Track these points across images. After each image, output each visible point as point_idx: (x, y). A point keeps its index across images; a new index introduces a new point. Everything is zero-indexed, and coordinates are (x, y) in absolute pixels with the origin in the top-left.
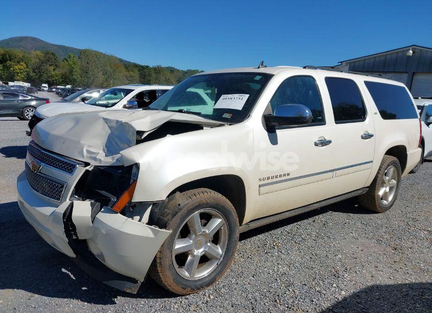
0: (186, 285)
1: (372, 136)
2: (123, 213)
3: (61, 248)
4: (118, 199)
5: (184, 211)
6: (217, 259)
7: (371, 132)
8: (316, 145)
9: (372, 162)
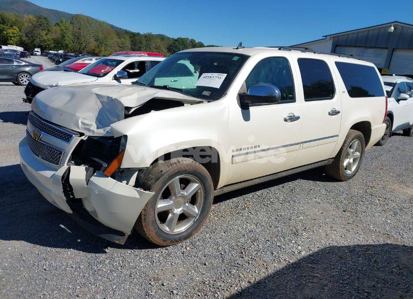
0: (166, 238)
1: (339, 112)
2: (113, 177)
3: (60, 206)
4: (109, 164)
5: (166, 176)
6: (194, 217)
7: (337, 109)
8: (286, 120)
9: (337, 136)
